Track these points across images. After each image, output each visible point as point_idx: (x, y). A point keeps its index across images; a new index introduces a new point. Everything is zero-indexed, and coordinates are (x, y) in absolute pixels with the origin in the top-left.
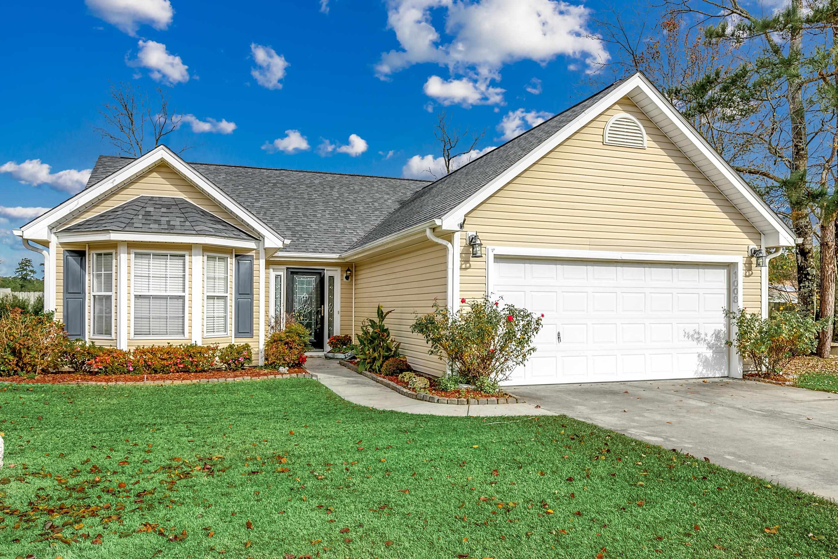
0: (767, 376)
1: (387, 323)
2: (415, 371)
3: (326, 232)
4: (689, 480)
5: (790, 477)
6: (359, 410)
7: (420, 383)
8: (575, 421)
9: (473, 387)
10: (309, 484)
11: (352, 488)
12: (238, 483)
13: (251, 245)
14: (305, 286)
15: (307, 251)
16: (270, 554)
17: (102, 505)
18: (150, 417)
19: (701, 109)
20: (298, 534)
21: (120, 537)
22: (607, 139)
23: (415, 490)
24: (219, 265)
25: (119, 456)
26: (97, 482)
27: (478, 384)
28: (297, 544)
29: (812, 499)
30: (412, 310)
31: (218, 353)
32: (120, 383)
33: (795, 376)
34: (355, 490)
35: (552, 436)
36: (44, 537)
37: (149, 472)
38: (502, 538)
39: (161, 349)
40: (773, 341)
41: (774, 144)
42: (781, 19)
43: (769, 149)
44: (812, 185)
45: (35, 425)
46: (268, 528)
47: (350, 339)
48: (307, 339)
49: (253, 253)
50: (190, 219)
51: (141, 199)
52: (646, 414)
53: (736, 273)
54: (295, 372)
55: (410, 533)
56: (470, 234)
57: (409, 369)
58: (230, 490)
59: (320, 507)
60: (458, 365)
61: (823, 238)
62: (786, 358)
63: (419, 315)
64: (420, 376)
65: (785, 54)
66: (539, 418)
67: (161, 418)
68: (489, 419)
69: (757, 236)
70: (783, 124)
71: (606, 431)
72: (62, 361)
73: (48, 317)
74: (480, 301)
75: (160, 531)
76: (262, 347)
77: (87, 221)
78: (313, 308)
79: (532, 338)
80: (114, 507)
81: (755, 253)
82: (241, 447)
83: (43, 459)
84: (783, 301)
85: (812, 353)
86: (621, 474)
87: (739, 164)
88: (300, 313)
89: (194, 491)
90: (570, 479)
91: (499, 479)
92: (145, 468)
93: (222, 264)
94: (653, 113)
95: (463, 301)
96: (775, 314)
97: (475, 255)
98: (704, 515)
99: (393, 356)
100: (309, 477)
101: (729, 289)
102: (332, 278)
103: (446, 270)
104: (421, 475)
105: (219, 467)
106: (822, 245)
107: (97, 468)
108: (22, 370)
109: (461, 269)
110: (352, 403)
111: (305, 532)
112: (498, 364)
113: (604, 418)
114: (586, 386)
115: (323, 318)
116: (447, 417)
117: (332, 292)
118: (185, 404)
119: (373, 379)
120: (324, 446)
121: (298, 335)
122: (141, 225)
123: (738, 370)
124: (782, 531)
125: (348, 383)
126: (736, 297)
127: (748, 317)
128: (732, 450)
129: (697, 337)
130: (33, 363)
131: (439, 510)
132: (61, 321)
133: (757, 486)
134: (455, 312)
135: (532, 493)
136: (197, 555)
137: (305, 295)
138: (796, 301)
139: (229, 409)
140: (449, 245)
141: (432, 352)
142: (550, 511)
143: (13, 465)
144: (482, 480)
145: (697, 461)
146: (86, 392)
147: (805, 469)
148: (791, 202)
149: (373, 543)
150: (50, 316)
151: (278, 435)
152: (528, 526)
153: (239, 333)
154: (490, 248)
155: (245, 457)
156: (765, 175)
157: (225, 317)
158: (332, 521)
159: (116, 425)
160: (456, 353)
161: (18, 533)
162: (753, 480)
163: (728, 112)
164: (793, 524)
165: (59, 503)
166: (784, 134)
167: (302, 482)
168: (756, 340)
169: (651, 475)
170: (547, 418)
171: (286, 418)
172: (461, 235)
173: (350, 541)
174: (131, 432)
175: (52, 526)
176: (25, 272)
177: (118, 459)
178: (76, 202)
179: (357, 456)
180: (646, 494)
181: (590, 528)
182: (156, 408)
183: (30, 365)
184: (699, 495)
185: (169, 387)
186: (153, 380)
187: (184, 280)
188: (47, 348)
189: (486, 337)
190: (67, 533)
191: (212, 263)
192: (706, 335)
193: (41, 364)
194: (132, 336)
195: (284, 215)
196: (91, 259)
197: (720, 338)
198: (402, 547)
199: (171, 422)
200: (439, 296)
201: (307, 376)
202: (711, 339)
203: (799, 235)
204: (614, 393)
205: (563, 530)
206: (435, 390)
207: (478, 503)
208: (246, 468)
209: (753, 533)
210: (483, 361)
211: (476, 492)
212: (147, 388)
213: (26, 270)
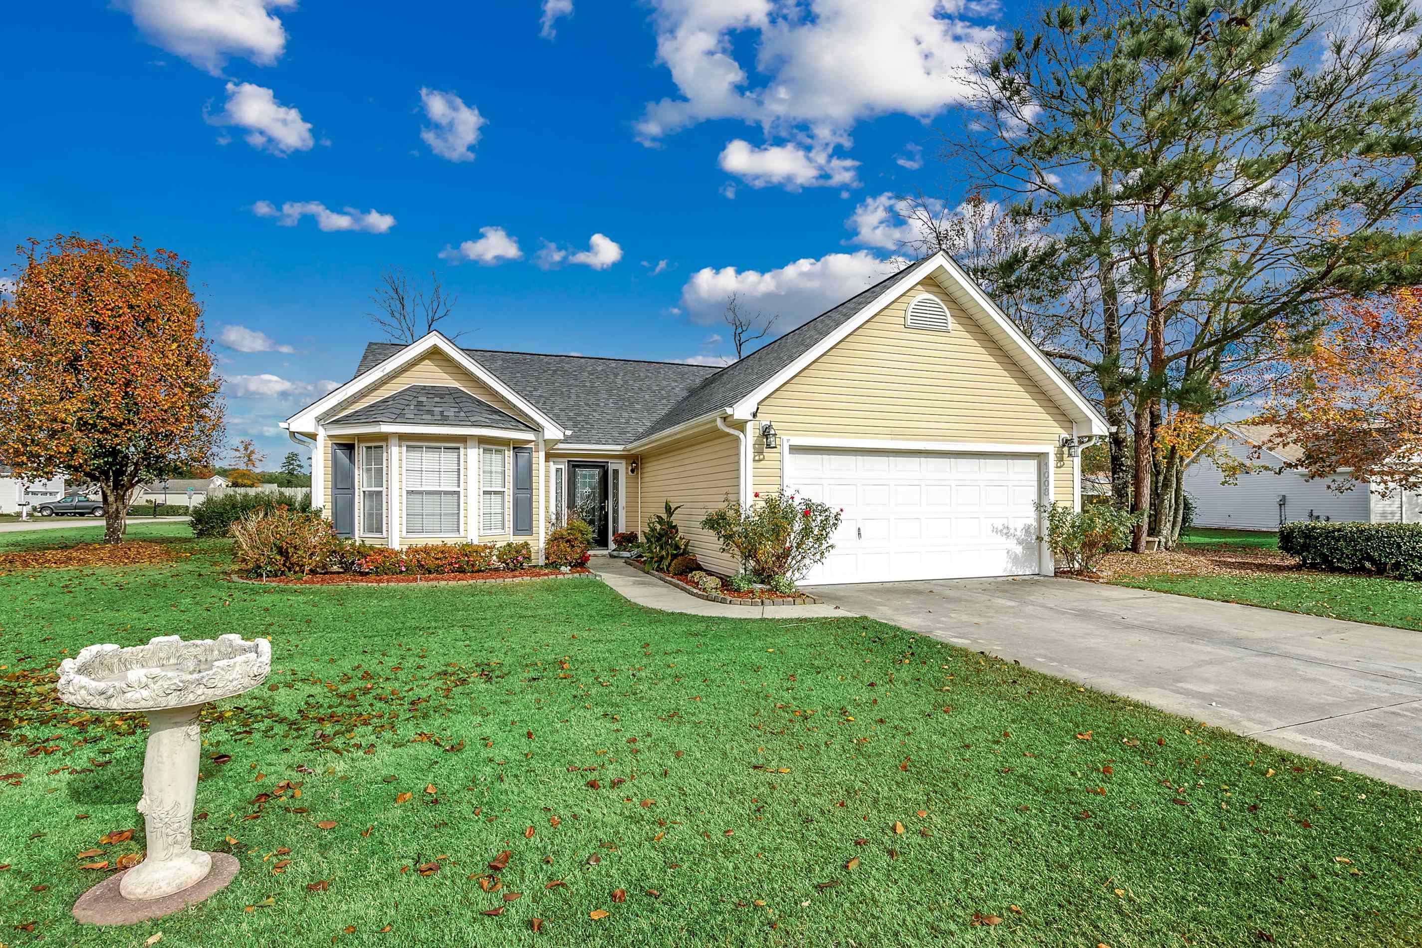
0: (1079, 573)
1: (676, 519)
2: (705, 571)
3: (610, 422)
4: (998, 685)
5: (1104, 680)
6: (646, 612)
7: (711, 582)
8: (877, 623)
9: (768, 587)
10: (593, 691)
11: (639, 696)
12: (518, 690)
13: (530, 436)
14: (587, 480)
15: (589, 443)
16: (553, 765)
17: (374, 713)
18: (424, 620)
19: (1008, 289)
20: (582, 744)
21: (394, 747)
22: (909, 322)
23: (707, 696)
24: (496, 458)
25: (392, 662)
26: (369, 689)
27: (773, 583)
28: (582, 755)
29: (1127, 702)
30: (701, 505)
31: (495, 552)
32: (392, 584)
33: (1110, 573)
34: (642, 698)
35: (853, 639)
36: (315, 746)
37: (423, 678)
38: (800, 748)
39: (434, 548)
40: (1087, 536)
41: (1085, 326)
42: (1090, 195)
43: (1081, 332)
44: (1125, 370)
45: (304, 629)
46: (550, 738)
47: (636, 537)
48: (590, 537)
49: (531, 445)
50: (465, 409)
51: (412, 389)
52: (953, 615)
53: (1047, 464)
54: (578, 572)
55: (701, 742)
56: (764, 423)
57: (699, 568)
58: (509, 698)
59: (605, 715)
60: (752, 563)
61: (1137, 426)
62: (1099, 554)
63: (710, 511)
64: (711, 575)
65: (1096, 231)
66: (838, 619)
67: (436, 621)
68: (785, 621)
69: (1068, 425)
70: (1095, 305)
71: (910, 633)
72: (331, 560)
73: (316, 514)
74: (775, 495)
75: (435, 741)
76: (542, 545)
77: (356, 412)
78: (597, 505)
79: (830, 535)
80: (387, 716)
81: (1067, 443)
82: (522, 652)
83: (312, 664)
84: (1096, 493)
85: (1127, 549)
86: (926, 679)
87: (1048, 348)
88: (583, 509)
89: (471, 699)
90: (872, 685)
91: (796, 685)
92: (419, 674)
93: (499, 457)
94: (958, 294)
95: (757, 495)
96: (1089, 507)
97: (769, 446)
98: (1013, 721)
99: (682, 555)
100: (594, 684)
101: (1039, 481)
102: (616, 472)
103: (738, 462)
104: (712, 681)
105: (498, 673)
106: (1136, 433)
107: (368, 674)
108: (290, 571)
109: (754, 460)
110: (638, 605)
111: (590, 742)
112: (794, 562)
113: (907, 619)
114: (888, 585)
115: (607, 513)
116: (740, 619)
117: (616, 486)
118: (461, 606)
119: (661, 579)
120: (609, 651)
121: (581, 532)
122: (412, 416)
123: (1049, 567)
124: (1096, 737)
125: (635, 583)
126: (1047, 490)
127: (1060, 510)
128: (1043, 652)
129: (1006, 532)
130: (300, 563)
131: (733, 718)
132: (330, 518)
133: (1070, 689)
134: (748, 507)
135: (831, 699)
136: (475, 767)
137: (588, 490)
138: (1110, 493)
139: (507, 612)
140: (742, 436)
141: (724, 550)
142: (850, 718)
143: (281, 671)
144: (778, 686)
145: (1006, 664)
146: (357, 595)
147: (1120, 671)
148: (1103, 388)
149: (663, 753)
150: (318, 513)
151: (560, 639)
152: (828, 734)
153: (517, 530)
154: (785, 438)
155: (525, 662)
156: (1076, 360)
157: (503, 514)
158: (618, 730)
159: (388, 629)
160: (750, 551)
161: (288, 742)
162: (1066, 683)
163: (1037, 293)
164: (1107, 729)
165: (330, 711)
166: (1095, 317)
167: (586, 689)
168: (1069, 535)
169: (957, 680)
170: (847, 619)
171: (568, 621)
172: (754, 425)
173: (637, 751)
174: (404, 636)
175: (322, 736)
176: (291, 467)
177: (390, 664)
178: (344, 393)
179: (645, 661)
180: (952, 700)
181: (893, 737)
182: (431, 610)
183: (298, 565)
184: (1008, 700)
185: (444, 588)
186: (427, 580)
187: (459, 475)
188: (315, 547)
189: (782, 533)
190: (338, 742)
191: (488, 456)
192: (1016, 529)
193: (309, 564)
194: (404, 534)
195: (564, 404)
196: (361, 452)
197: (1030, 533)
198: (693, 758)
199: (446, 625)
200: (730, 490)
201: (590, 577)
202: (1020, 534)
203: (1113, 423)
204: (918, 592)
205: (865, 739)
206: (727, 590)
207: (773, 711)
208: (526, 675)
209: (1065, 740)
210: (778, 558)
211: (771, 699)
212: (420, 590)
213: (292, 464)
